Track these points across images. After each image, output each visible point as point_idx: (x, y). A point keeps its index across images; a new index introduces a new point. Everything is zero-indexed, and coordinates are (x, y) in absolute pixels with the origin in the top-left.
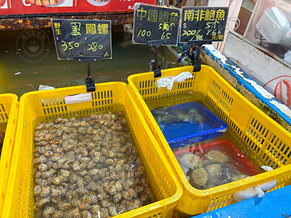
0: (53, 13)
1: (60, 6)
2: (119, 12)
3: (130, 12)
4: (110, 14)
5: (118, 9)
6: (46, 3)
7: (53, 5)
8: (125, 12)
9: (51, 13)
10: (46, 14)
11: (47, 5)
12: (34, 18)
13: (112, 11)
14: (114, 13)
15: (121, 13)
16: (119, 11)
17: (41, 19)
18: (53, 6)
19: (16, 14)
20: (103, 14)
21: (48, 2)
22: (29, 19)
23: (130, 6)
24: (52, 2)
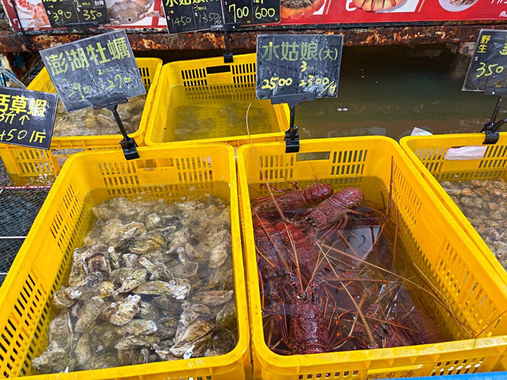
0: (382, 22)
1: (397, 11)
2: (481, 22)
3: (499, 21)
4: (466, 23)
5: (482, 16)
6: (378, 7)
7: (386, 10)
8: (492, 21)
9: (380, 22)
10: (370, 23)
11: (378, 10)
12: (350, 30)
13: (472, 20)
14: (473, 23)
15: (485, 23)
16: (481, 19)
17: (360, 32)
18: (386, 12)
19: (329, 23)
20: (455, 23)
21: (381, 5)
22: (342, 32)
23: (504, 12)
24: (388, 4)
